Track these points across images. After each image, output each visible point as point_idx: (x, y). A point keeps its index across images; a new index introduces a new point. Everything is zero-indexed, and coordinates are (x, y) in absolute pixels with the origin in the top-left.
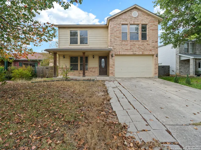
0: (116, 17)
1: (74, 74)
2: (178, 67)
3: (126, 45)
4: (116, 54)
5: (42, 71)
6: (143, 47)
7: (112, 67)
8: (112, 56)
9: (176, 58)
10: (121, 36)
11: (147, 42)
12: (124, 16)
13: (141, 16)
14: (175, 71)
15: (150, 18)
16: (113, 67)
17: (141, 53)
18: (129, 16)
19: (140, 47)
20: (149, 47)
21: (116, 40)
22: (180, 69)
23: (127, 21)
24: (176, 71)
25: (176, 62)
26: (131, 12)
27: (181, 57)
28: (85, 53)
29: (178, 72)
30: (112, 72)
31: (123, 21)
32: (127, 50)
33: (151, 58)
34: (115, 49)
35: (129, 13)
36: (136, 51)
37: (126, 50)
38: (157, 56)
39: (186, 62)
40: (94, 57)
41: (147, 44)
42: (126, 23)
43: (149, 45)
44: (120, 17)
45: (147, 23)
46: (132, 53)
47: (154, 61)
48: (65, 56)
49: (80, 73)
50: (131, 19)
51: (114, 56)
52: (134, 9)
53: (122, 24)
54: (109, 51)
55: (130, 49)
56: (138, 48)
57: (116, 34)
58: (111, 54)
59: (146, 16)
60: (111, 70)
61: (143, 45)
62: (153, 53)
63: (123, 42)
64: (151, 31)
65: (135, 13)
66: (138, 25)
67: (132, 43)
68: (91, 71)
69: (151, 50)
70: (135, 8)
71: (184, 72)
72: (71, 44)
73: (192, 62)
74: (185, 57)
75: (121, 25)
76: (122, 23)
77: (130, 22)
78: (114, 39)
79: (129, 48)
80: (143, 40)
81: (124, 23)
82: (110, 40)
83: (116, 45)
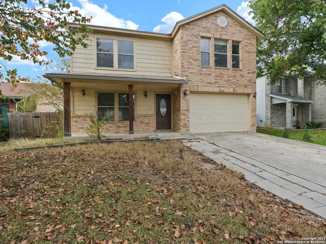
0: (191, 22)
1: (107, 129)
2: (269, 114)
3: (208, 74)
4: (192, 90)
5: (25, 122)
6: (234, 81)
7: (184, 114)
8: (185, 94)
9: (266, 100)
10: (199, 57)
11: (240, 72)
12: (204, 23)
13: (231, 26)
14: (264, 121)
15: (244, 31)
16: (186, 115)
17: (231, 90)
18: (214, 24)
19: (230, 80)
20: (244, 81)
21: (192, 64)
22: (271, 118)
23: (209, 32)
24: (266, 121)
25: (266, 106)
26: (216, 17)
27: (273, 99)
28: (133, 86)
29: (269, 122)
30: (185, 124)
31: (204, 32)
32: (210, 83)
33: (245, 99)
34: (190, 81)
35: (213, 18)
36: (224, 87)
37: (208, 83)
38: (255, 97)
39: (279, 107)
40: (146, 96)
41: (241, 75)
42: (208, 35)
43: (244, 77)
44: (199, 23)
45: (240, 39)
46: (217, 90)
47: (251, 104)
48: (86, 92)
49: (119, 127)
50: (216, 29)
51: (188, 95)
52: (221, 14)
53: (203, 37)
54: (180, 85)
55: (215, 82)
56: (227, 81)
57: (192, 53)
58: (182, 89)
59: (238, 28)
60: (184, 120)
61: (234, 76)
62: (250, 91)
63: (204, 69)
64: (247, 54)
65: (222, 21)
66: (227, 41)
67: (218, 72)
68: (141, 122)
69: (246, 86)
70: (223, 11)
71: (276, 122)
72: (98, 65)
73: (289, 108)
74: (278, 100)
75: (200, 38)
76: (202, 34)
77: (214, 35)
78: (189, 62)
79: (213, 81)
80: (235, 69)
81: (204, 35)
82: (182, 63)
83: (191, 73)
